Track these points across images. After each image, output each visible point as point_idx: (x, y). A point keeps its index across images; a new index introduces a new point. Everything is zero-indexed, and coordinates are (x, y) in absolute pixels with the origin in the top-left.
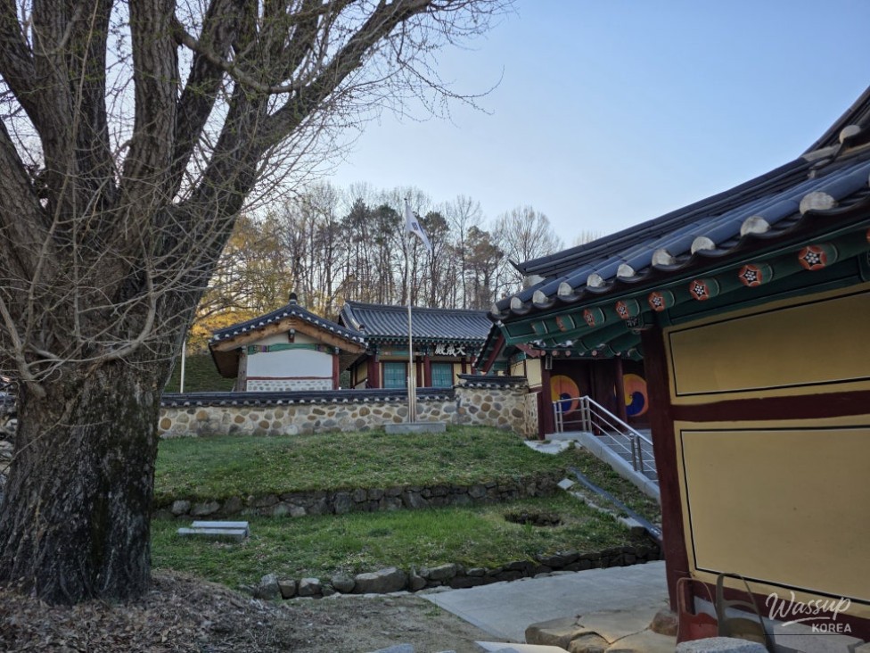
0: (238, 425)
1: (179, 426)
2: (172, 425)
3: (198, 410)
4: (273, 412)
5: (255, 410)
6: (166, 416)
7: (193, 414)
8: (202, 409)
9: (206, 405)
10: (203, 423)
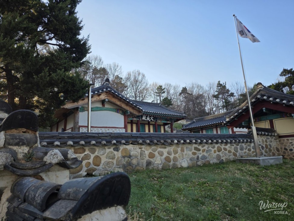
0: (151, 159)
1: (108, 163)
2: (102, 162)
3: (122, 147)
4: (171, 149)
5: (160, 148)
6: (96, 153)
7: (118, 151)
8: (125, 146)
9: (127, 143)
10: (126, 159)
